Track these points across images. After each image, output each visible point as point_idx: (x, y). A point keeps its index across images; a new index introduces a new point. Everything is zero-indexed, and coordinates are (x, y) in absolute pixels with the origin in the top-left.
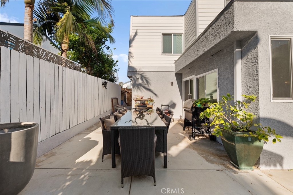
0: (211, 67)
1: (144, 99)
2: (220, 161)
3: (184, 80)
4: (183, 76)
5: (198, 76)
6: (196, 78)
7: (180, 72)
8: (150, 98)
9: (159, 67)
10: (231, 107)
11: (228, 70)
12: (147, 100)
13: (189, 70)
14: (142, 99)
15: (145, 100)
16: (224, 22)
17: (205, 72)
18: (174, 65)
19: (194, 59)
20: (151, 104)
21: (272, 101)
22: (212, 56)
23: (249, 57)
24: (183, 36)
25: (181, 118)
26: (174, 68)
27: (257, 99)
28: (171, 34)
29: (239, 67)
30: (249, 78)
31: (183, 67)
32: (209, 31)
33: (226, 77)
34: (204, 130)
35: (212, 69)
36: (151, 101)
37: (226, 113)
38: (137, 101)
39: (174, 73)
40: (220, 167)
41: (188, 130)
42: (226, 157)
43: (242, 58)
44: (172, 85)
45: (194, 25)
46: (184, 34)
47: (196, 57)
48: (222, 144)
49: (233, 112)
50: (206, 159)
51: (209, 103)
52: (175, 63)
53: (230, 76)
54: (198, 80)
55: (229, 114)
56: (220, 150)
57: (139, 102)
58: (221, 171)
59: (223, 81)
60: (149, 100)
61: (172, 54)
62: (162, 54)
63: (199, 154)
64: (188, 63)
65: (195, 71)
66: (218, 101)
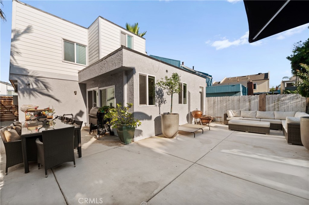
0: (111, 83)
1: (38, 109)
2: (116, 144)
3: (88, 90)
4: (87, 86)
5: (101, 89)
6: (100, 90)
7: (84, 83)
8: (48, 108)
9: (60, 74)
10: (121, 110)
11: (121, 87)
12: (45, 111)
13: (93, 82)
14: (36, 109)
15: (42, 111)
16: (118, 58)
17: (107, 86)
18: (77, 75)
19: (98, 75)
20: (50, 114)
21: (139, 106)
22: (111, 75)
23: (130, 81)
24: (87, 48)
25: (86, 126)
26: (78, 77)
27: (133, 106)
28: (74, 43)
29: (126, 87)
30: (130, 93)
31: (88, 79)
32: (109, 58)
33: (120, 92)
34: (106, 129)
35: (111, 85)
36: (50, 111)
37: (119, 115)
38: (29, 113)
39: (78, 83)
40: (116, 146)
41: (94, 133)
42: (119, 141)
43: (127, 82)
44: (76, 94)
45: (98, 44)
46: (87, 46)
47: (100, 74)
48: (118, 135)
49: (122, 113)
50: (108, 146)
51: (109, 109)
52: (79, 73)
53: (121, 91)
54: (101, 91)
55: (121, 115)
56: (116, 139)
57: (32, 113)
58: (116, 148)
59: (118, 94)
60: (47, 110)
61: (75, 63)
62: (63, 61)
63: (103, 144)
64: (93, 77)
65: (98, 84)
66: (115, 107)
